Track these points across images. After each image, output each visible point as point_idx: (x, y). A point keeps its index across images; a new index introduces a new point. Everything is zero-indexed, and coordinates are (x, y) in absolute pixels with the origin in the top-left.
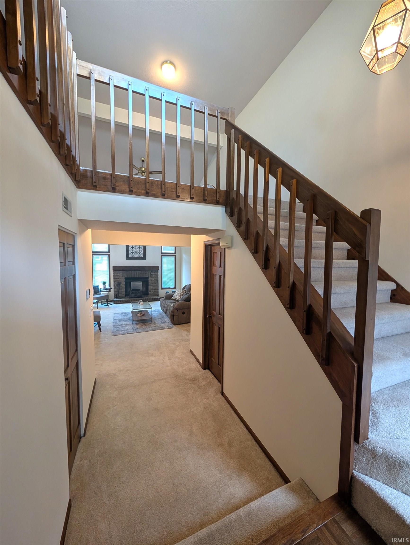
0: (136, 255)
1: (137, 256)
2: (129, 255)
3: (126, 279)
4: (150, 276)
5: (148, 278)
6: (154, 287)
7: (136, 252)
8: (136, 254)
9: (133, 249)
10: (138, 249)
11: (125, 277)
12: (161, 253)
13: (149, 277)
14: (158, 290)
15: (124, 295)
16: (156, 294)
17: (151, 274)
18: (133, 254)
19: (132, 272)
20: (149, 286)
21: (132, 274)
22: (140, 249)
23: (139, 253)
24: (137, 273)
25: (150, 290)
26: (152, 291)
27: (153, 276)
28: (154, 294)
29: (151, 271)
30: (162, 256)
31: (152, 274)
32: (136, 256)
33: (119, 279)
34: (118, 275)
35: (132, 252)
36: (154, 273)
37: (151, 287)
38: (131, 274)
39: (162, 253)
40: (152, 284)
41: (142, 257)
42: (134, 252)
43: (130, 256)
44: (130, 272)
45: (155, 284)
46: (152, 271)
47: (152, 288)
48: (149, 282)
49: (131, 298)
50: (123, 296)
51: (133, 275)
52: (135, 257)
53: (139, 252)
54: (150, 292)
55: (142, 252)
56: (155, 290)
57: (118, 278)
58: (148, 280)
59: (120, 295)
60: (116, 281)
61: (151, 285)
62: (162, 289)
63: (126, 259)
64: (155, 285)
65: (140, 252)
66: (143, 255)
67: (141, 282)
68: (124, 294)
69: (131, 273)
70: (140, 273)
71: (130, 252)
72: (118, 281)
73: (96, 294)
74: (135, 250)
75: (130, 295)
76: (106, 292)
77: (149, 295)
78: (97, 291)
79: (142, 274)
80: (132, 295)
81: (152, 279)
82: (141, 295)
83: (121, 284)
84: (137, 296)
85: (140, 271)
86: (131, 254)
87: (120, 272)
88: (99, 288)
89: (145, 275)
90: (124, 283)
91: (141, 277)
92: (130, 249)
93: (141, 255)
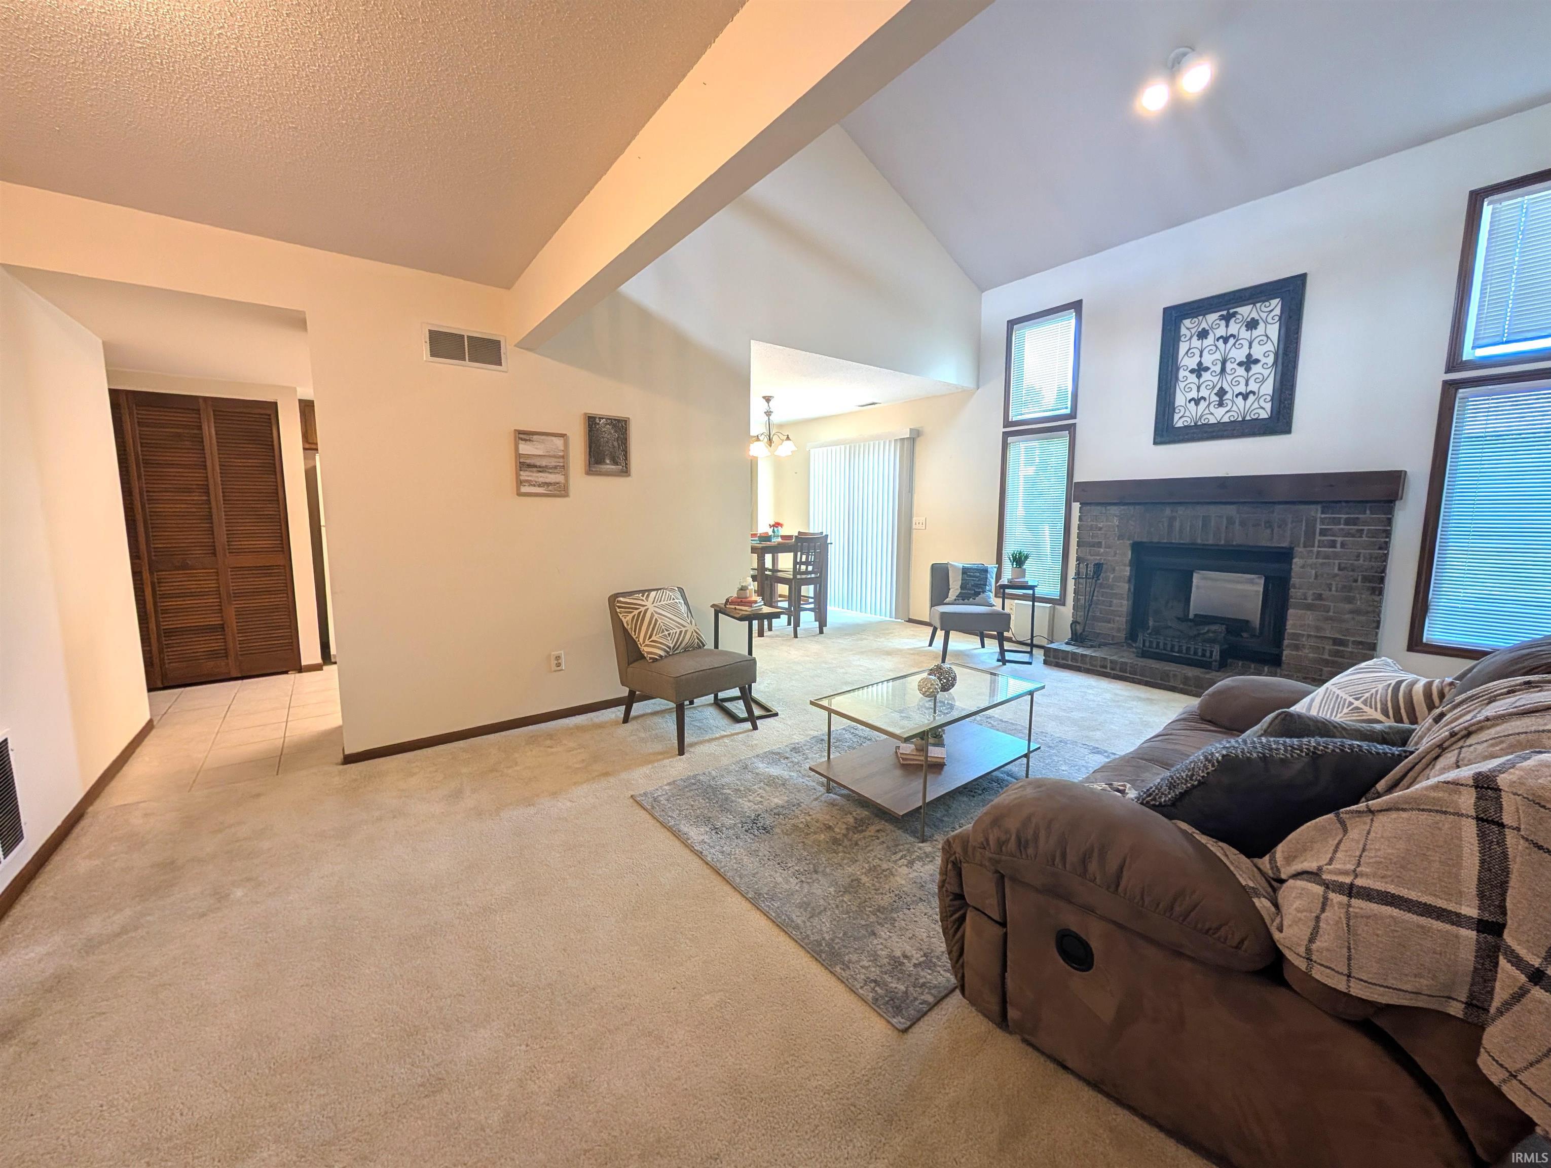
0: (1220, 412)
1: (1226, 419)
2: (1176, 417)
3: (1138, 549)
4: (1309, 543)
5: (1285, 556)
6: (1331, 619)
7: (1221, 393)
8: (1221, 404)
9: (1206, 376)
10: (1241, 371)
11: (1137, 539)
12: (1449, 371)
13: (1299, 550)
15: (1120, 635)
17: (1319, 527)
18: (1203, 405)
19: (1181, 510)
20: (1291, 612)
21: (1177, 524)
22: (1256, 369)
23: (1246, 398)
25: (1296, 636)
26: (1315, 649)
27: (1333, 544)
29: (1316, 512)
30: (1453, 386)
31: (1323, 532)
32: (1219, 415)
33: (1102, 550)
34: (1101, 525)
35: (1194, 394)
36: (1348, 522)
37: (1310, 618)
38: (1171, 526)
39: (1454, 367)
40: (1320, 597)
41: (1264, 415)
42: (1204, 393)
43: (1180, 424)
44: (1168, 511)
45: (1350, 600)
46: (1328, 505)
47: (1318, 629)
48: (1294, 580)
49: (1144, 654)
51: (1181, 531)
52: (1213, 421)
53: (1242, 388)
54: (1297, 647)
55: (1268, 388)
56: (1336, 642)
57: (1099, 545)
58: (1290, 570)
60: (1089, 557)
61: (1309, 607)
62: (1416, 644)
63: (1155, 443)
64: (1348, 607)
65: (1253, 386)
66: (1268, 406)
67: (1262, 581)
69: (1172, 519)
70: (1231, 521)
71: (1180, 400)
72: (1098, 558)
73: (966, 601)
74: (1215, 379)
75: (1144, 641)
76: (1031, 603)
77: (1284, 666)
78: (969, 590)
79: (1243, 524)
80: (1151, 642)
81: (1321, 561)
82: (1211, 652)
83: (1112, 576)
84: (1180, 651)
85: (1231, 510)
86: (1186, 408)
87: (1114, 510)
88: (987, 578)
89: (1269, 531)
90: (1128, 569)
91: (1234, 543)
92: (1186, 379)
93: (1256, 406)
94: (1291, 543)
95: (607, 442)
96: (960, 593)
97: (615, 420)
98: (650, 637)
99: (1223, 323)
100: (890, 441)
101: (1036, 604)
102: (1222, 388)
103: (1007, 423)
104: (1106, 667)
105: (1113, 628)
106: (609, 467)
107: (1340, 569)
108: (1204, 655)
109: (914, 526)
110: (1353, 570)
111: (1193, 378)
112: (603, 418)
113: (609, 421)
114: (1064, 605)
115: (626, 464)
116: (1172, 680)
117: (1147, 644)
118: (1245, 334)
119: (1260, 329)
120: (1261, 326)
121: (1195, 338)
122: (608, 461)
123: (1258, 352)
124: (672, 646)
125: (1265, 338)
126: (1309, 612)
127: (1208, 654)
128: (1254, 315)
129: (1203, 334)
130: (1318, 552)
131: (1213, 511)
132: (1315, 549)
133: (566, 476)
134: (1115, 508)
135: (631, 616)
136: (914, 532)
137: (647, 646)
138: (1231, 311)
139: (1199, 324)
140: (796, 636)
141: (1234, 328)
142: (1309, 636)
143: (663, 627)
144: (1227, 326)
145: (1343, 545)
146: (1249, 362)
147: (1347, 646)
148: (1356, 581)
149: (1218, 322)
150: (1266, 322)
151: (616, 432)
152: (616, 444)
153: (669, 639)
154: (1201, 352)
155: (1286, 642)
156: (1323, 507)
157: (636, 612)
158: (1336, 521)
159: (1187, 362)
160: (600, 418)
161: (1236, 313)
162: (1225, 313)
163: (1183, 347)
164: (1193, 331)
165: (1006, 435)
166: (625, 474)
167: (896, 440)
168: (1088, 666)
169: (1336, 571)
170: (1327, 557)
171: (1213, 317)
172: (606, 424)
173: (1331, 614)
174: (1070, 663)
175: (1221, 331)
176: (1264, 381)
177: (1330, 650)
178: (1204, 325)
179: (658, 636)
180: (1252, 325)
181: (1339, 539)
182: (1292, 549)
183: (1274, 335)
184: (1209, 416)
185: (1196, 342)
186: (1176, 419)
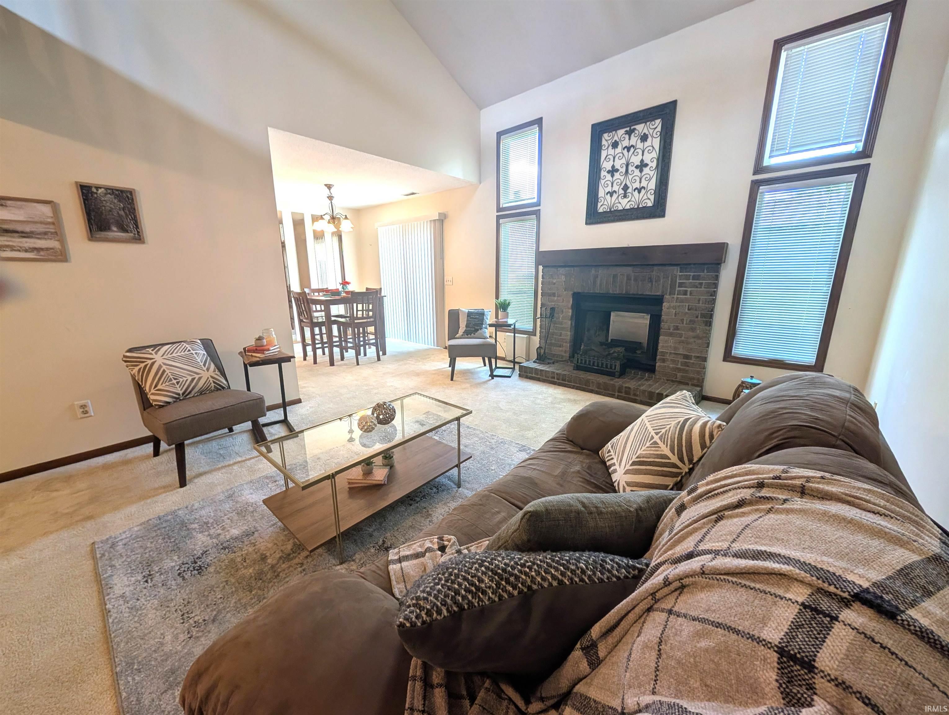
0: (624, 202)
1: (628, 207)
3: (578, 297)
4: (672, 293)
5: (658, 301)
6: (683, 342)
7: (626, 188)
8: (625, 196)
9: (617, 175)
10: (637, 172)
11: (575, 291)
12: (755, 174)
13: (667, 297)
14: (705, 359)
15: (568, 355)
16: (692, 379)
17: (678, 281)
18: (615, 196)
20: (661, 338)
22: (646, 170)
23: (640, 192)
24: (615, 276)
25: (663, 353)
26: (673, 361)
27: (685, 293)
28: (679, 375)
29: (677, 271)
30: (756, 184)
31: (681, 285)
32: (624, 204)
33: (556, 298)
34: (555, 281)
35: (609, 189)
36: (694, 278)
37: (671, 341)
38: (595, 282)
39: (758, 170)
40: (677, 328)
41: (650, 204)
42: (616, 188)
43: (601, 210)
44: (593, 271)
45: (693, 330)
46: (684, 266)
48: (663, 317)
49: (578, 368)
50: (562, 356)
51: (601, 285)
52: (620, 208)
53: (637, 185)
54: (664, 361)
55: (652, 185)
56: (686, 357)
57: (554, 295)
58: (661, 310)
59: (556, 350)
60: (548, 303)
61: (671, 335)
62: (728, 356)
63: (586, 224)
64: (691, 334)
65: (644, 184)
66: (652, 198)
67: (649, 317)
68: (565, 351)
69: (596, 277)
70: (629, 278)
71: (601, 193)
72: (553, 304)
73: (469, 336)
74: (622, 178)
75: (578, 359)
76: (513, 334)
77: (656, 373)
78: (472, 328)
79: (636, 280)
80: (581, 360)
81: (678, 304)
82: (615, 366)
83: (561, 316)
84: (598, 366)
85: (629, 270)
86: (605, 199)
87: (562, 270)
88: (483, 319)
89: (650, 285)
90: (570, 311)
91: (631, 293)
92: (605, 178)
93: (645, 197)
94: (663, 292)
95: (110, 211)
96: (466, 330)
97: (117, 190)
98: (156, 386)
99: (627, 136)
101: (516, 335)
102: (626, 184)
103: (499, 209)
104: (554, 378)
105: (562, 351)
106: (115, 233)
107: (689, 309)
108: (611, 368)
109: (445, 283)
110: (696, 310)
111: (609, 177)
112: (101, 188)
113: (109, 191)
114: (535, 335)
115: (138, 232)
116: (591, 385)
117: (580, 361)
118: (640, 145)
119: (648, 143)
120: (650, 139)
121: (610, 147)
122: (115, 229)
123: (647, 158)
124: (181, 392)
125: (651, 148)
126: (671, 338)
127: (613, 368)
128: (645, 131)
129: (615, 145)
130: (677, 298)
131: (619, 271)
132: (675, 296)
133: (62, 241)
134: (563, 269)
135: (137, 368)
136: (446, 287)
137: (153, 394)
138: (632, 128)
139: (613, 137)
140: (358, 364)
141: (634, 140)
142: (670, 353)
143: (171, 377)
144: (629, 139)
145: (691, 294)
146: (642, 166)
147: (691, 359)
148: (697, 317)
149: (624, 135)
150: (652, 137)
151: (120, 201)
152: (122, 213)
153: (178, 386)
154: (614, 158)
155: (658, 357)
156: (681, 268)
157: (142, 365)
158: (687, 278)
159: (606, 165)
160: (97, 188)
161: (635, 129)
162: (628, 129)
163: (604, 154)
164: (609, 142)
165: (499, 218)
166: (138, 241)
167: (430, 221)
168: (544, 378)
169: (687, 310)
170: (682, 301)
171: (621, 132)
172: (106, 194)
173: (683, 339)
174: (534, 375)
175: (626, 143)
176: (650, 179)
177: (681, 362)
178: (616, 138)
179: (164, 385)
180: (644, 138)
181: (689, 289)
182: (663, 296)
183: (657, 147)
184: (619, 205)
185: (611, 151)
186: (599, 206)
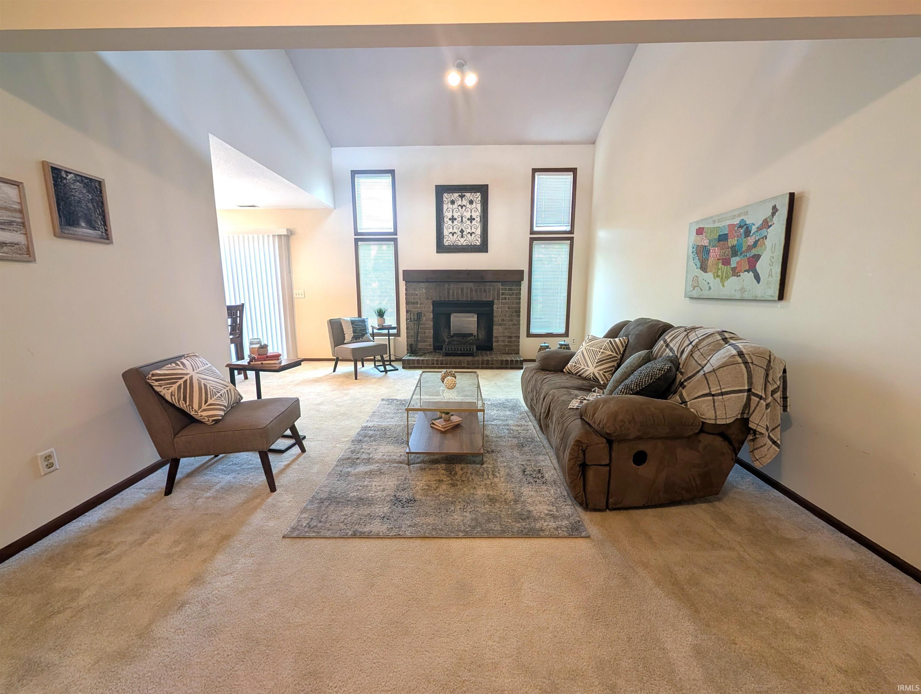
0: (462, 240)
1: (464, 244)
2: (445, 240)
3: (435, 304)
4: (498, 299)
5: (490, 304)
6: (506, 328)
7: (462, 231)
8: (462, 237)
9: (455, 222)
10: (469, 222)
11: (434, 300)
12: (531, 234)
13: (496, 301)
14: (519, 337)
15: (432, 347)
16: (514, 350)
17: (501, 292)
18: (455, 236)
19: (452, 285)
20: (494, 327)
21: (451, 292)
22: (474, 222)
23: (471, 235)
24: (462, 289)
25: (496, 337)
26: (503, 341)
27: (506, 299)
28: (507, 349)
29: (499, 285)
30: (532, 240)
31: (503, 294)
32: (462, 242)
33: (419, 306)
34: (417, 293)
35: (451, 230)
36: (509, 290)
37: (501, 329)
38: (448, 293)
39: (532, 232)
40: (503, 320)
41: (478, 244)
42: (455, 230)
43: (446, 244)
44: (447, 285)
45: (512, 320)
46: (504, 283)
47: (503, 333)
48: (495, 314)
49: (447, 355)
50: (428, 349)
51: (453, 294)
52: (460, 244)
53: (469, 230)
54: (497, 342)
55: (479, 232)
56: (510, 337)
57: (417, 303)
58: (493, 309)
59: (420, 345)
60: (412, 310)
61: (500, 325)
62: (529, 335)
63: (437, 252)
64: (512, 323)
65: (473, 230)
66: (479, 239)
67: (476, 316)
68: (430, 345)
69: (449, 289)
70: (471, 290)
71: (446, 232)
72: (417, 310)
73: (358, 340)
74: (459, 224)
76: (387, 337)
77: (494, 350)
78: (359, 333)
79: (476, 291)
80: (449, 348)
81: (502, 306)
82: (473, 349)
83: (424, 319)
84: (461, 351)
85: (471, 285)
86: (448, 236)
87: (422, 285)
88: (366, 325)
89: (485, 294)
90: (432, 314)
91: (474, 300)
92: (447, 223)
93: (475, 239)
94: (493, 299)
95: (79, 202)
96: (353, 336)
97: (87, 178)
98: (206, 402)
99: (460, 198)
100: (268, 236)
101: (390, 337)
102: (462, 229)
103: (357, 233)
104: (433, 364)
105: (427, 345)
106: (84, 230)
107: (508, 308)
108: (470, 350)
109: (295, 296)
110: (512, 309)
111: (450, 222)
112: (71, 173)
113: (78, 178)
114: (399, 336)
115: (106, 230)
116: (462, 364)
117: (447, 349)
118: (469, 206)
119: (474, 205)
120: (474, 203)
121: (450, 203)
122: (83, 224)
123: (474, 215)
125: (476, 209)
126: (500, 327)
128: (471, 198)
129: (453, 202)
130: (502, 302)
131: (465, 285)
132: (500, 301)
133: (29, 235)
134: (423, 284)
135: (175, 386)
137: (205, 410)
138: (463, 194)
139: (451, 197)
141: (464, 202)
142: (501, 336)
143: (214, 390)
144: (462, 201)
145: (508, 299)
146: (471, 219)
147: (512, 338)
148: (513, 313)
149: (458, 197)
150: (476, 203)
151: (89, 192)
152: (90, 205)
153: (223, 399)
154: (453, 211)
155: (494, 340)
156: (502, 284)
157: (181, 382)
158: (506, 290)
159: (448, 215)
160: (67, 173)
161: (464, 196)
162: (460, 194)
163: (445, 207)
164: (449, 199)
165: (356, 241)
166: (107, 241)
167: (274, 236)
168: (425, 365)
169: (507, 309)
170: (504, 304)
171: (456, 195)
172: (76, 181)
173: (507, 326)
174: (416, 365)
175: (460, 202)
176: (477, 229)
177: (508, 341)
178: (452, 198)
179: (213, 399)
180: (471, 202)
181: (507, 297)
182: (493, 301)
183: (479, 209)
184: (458, 242)
185: (450, 206)
186: (445, 241)
